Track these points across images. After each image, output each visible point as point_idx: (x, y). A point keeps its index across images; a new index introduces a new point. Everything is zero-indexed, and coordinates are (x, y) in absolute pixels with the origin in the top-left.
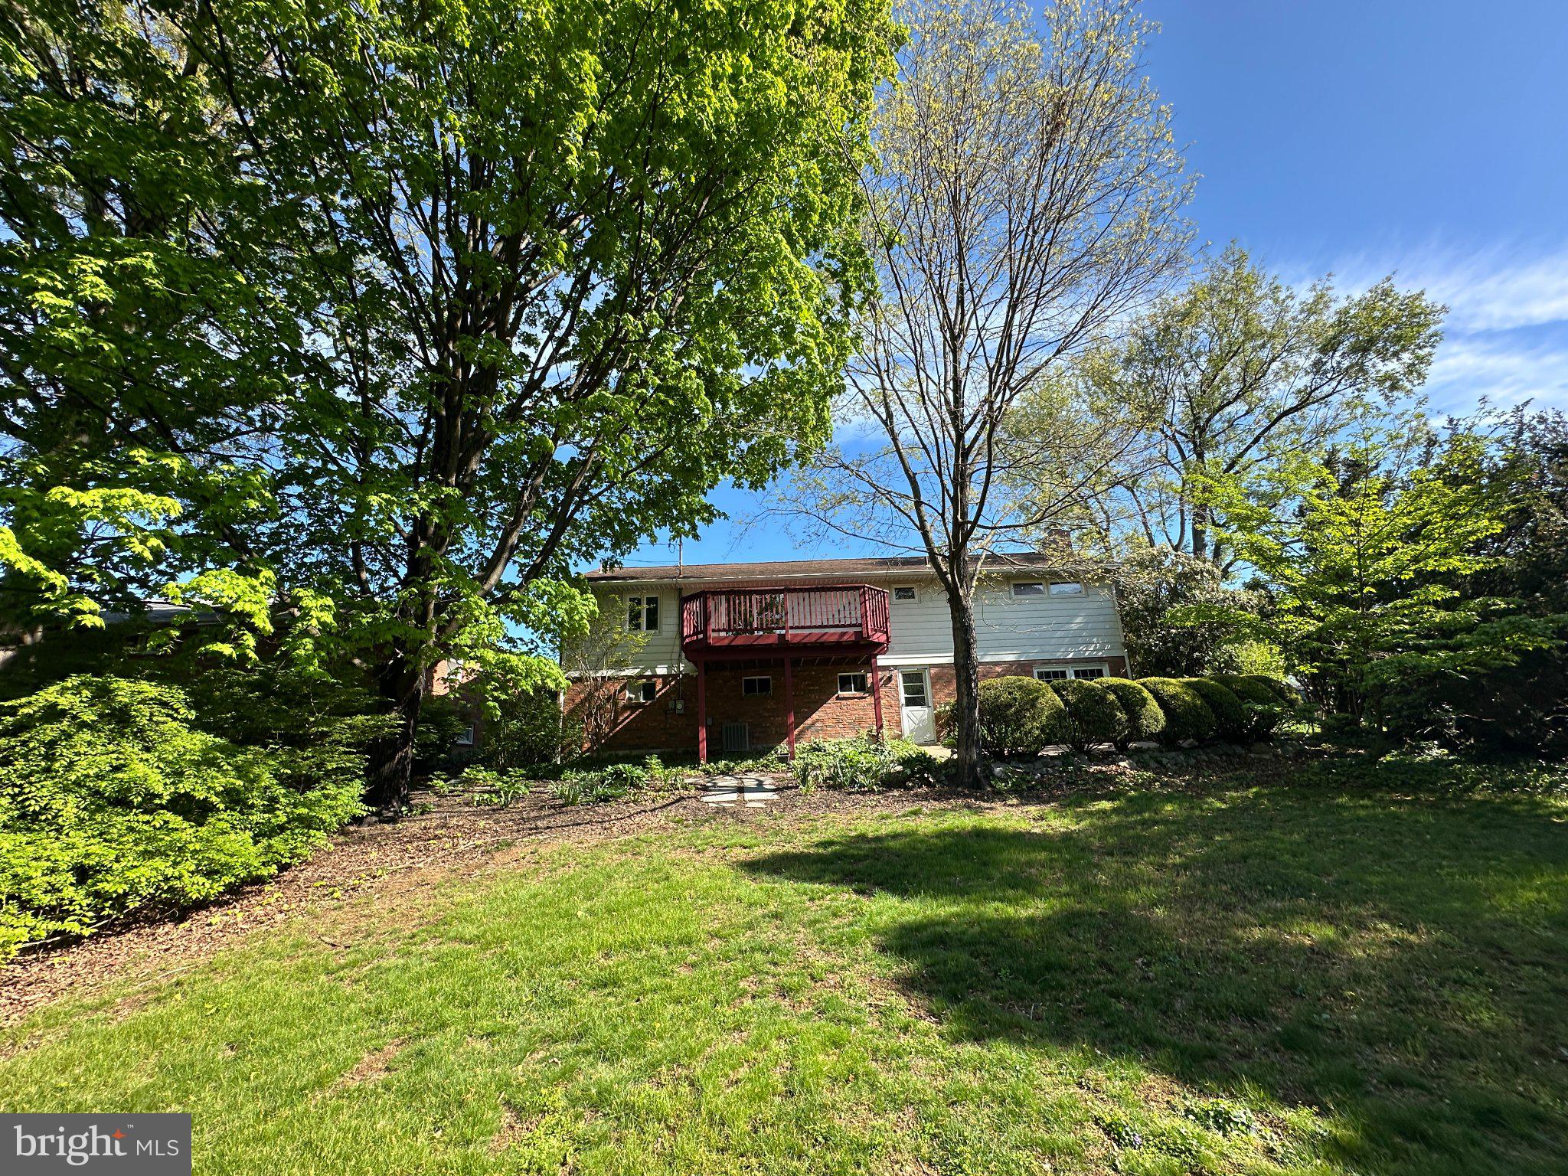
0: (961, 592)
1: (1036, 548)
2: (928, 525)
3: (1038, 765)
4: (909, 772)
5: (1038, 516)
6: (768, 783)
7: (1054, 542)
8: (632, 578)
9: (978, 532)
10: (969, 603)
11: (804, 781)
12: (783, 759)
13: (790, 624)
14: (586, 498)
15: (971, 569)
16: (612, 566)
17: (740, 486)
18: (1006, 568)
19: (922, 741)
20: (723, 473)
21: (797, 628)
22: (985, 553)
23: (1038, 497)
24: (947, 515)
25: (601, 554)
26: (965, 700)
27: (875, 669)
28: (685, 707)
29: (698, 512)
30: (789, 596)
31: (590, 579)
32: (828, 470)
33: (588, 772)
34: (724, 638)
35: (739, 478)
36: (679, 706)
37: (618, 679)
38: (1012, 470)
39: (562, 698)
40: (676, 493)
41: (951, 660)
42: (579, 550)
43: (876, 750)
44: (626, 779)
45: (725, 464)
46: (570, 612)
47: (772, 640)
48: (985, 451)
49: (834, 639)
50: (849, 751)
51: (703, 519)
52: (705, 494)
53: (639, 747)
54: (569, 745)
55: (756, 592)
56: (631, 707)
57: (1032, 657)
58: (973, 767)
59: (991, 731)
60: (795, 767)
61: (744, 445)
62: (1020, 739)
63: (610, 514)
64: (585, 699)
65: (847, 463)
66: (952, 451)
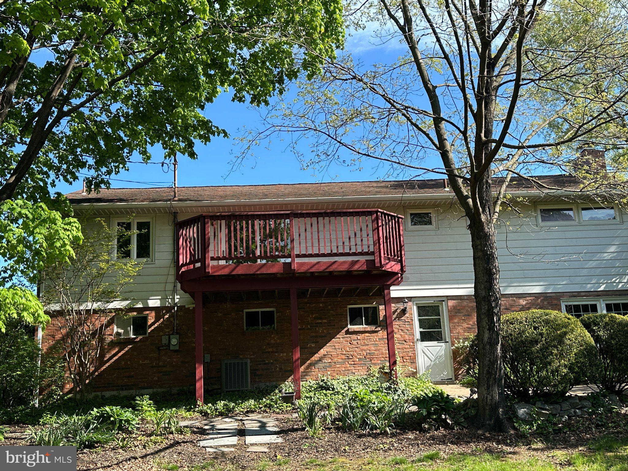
0: (483, 218)
1: (568, 170)
2: (448, 144)
3: (565, 406)
4: (425, 413)
5: (569, 135)
6: (272, 425)
7: (587, 163)
8: (121, 200)
9: (503, 152)
10: (491, 229)
11: (311, 422)
12: (288, 399)
13: (296, 252)
14: (66, 109)
15: (494, 193)
16: (97, 186)
17: (241, 100)
18: (534, 192)
19: (438, 379)
20: (222, 84)
21: (305, 256)
22: (510, 175)
23: (570, 112)
24: (469, 133)
25: (84, 173)
26: (486, 335)
27: (388, 301)
28: (180, 343)
29: (195, 129)
30: (295, 221)
31: (72, 201)
32: (338, 82)
33: (71, 415)
34: (224, 267)
35: (240, 91)
36: (174, 341)
37: (103, 312)
38: (543, 83)
39: (40, 334)
40: (170, 106)
41: (472, 292)
42: (58, 169)
43: (389, 388)
44: (113, 423)
45: (225, 74)
46: (50, 239)
47: (276, 268)
48: (513, 62)
49: (344, 268)
50: (360, 389)
51: (201, 137)
52: (202, 107)
53: (127, 387)
54: (49, 386)
55: (260, 217)
56: (120, 343)
57: (560, 289)
58: (494, 408)
59: (514, 370)
60: (300, 407)
61: (246, 53)
62: (547, 377)
63: (94, 129)
64: (67, 335)
65: (359, 74)
66: (476, 61)
